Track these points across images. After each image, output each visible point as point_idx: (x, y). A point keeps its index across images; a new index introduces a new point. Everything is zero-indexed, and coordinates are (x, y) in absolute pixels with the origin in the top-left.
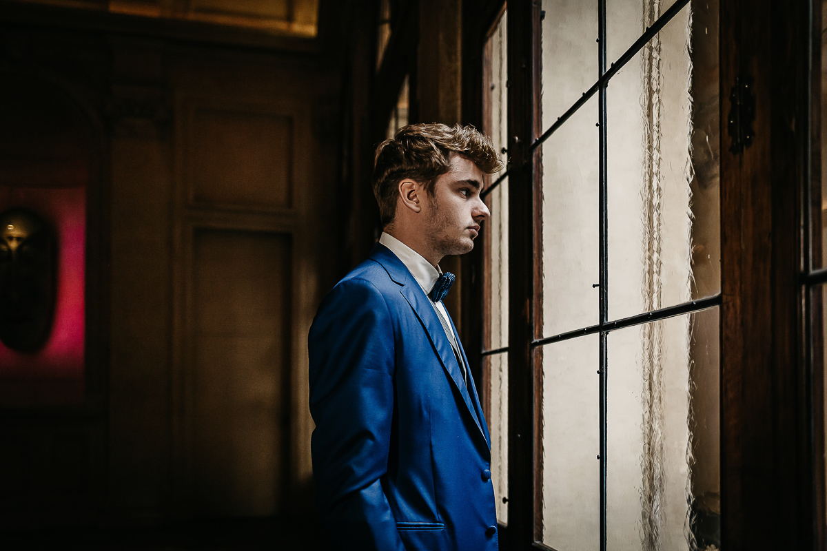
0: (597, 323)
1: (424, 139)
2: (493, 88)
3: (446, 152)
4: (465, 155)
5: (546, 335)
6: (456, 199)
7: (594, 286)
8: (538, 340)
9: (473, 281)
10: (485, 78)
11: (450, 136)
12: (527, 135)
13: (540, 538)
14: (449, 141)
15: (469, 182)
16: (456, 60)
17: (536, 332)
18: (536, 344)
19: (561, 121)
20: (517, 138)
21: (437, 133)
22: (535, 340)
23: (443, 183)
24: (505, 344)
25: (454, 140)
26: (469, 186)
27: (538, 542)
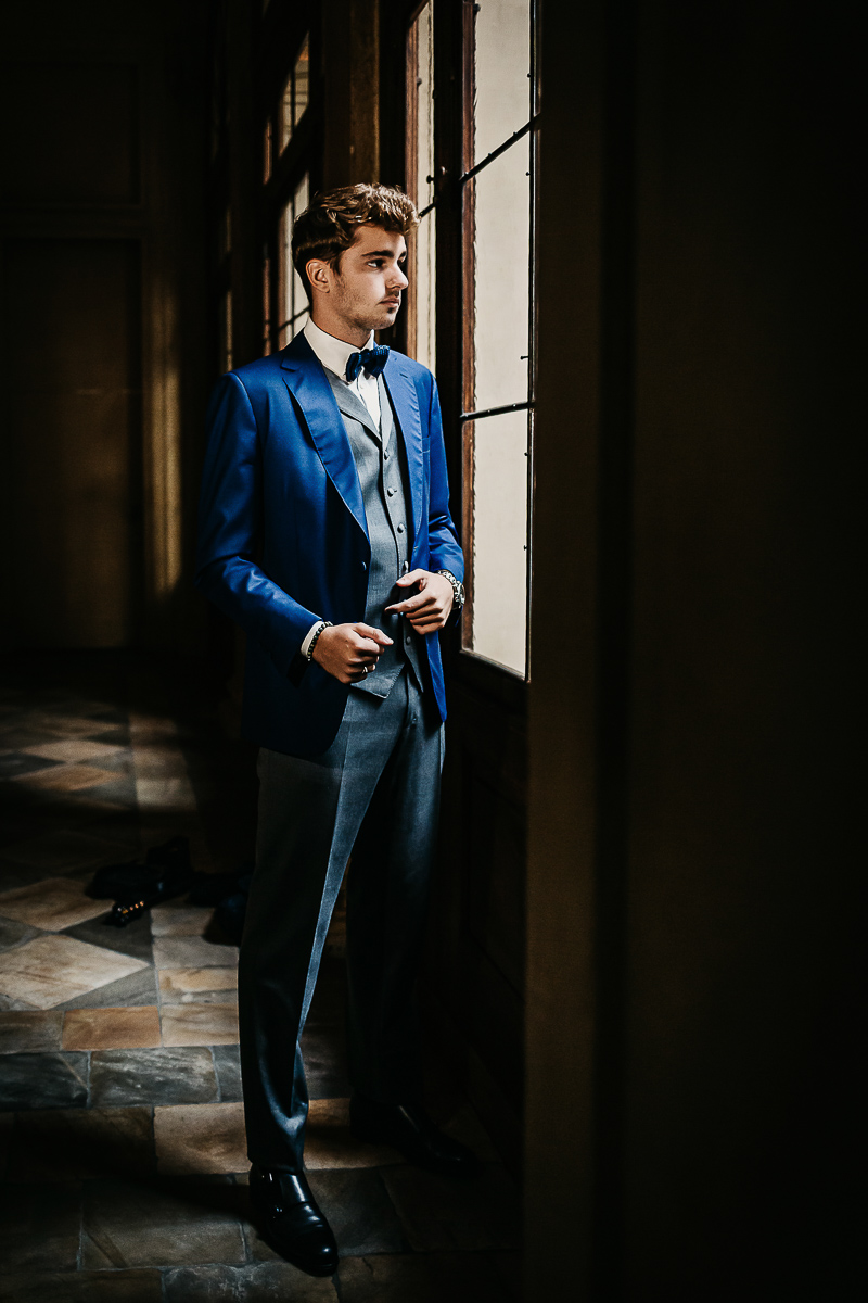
0: (526, 400)
2: (419, 83)
5: (479, 409)
7: (522, 358)
8: (467, 414)
9: (394, 335)
10: (409, 74)
12: (455, 165)
13: (470, 645)
15: (377, 253)
16: (373, 41)
17: (465, 402)
18: (465, 419)
19: (491, 157)
20: (444, 169)
22: (465, 414)
26: (378, 257)
27: (468, 650)
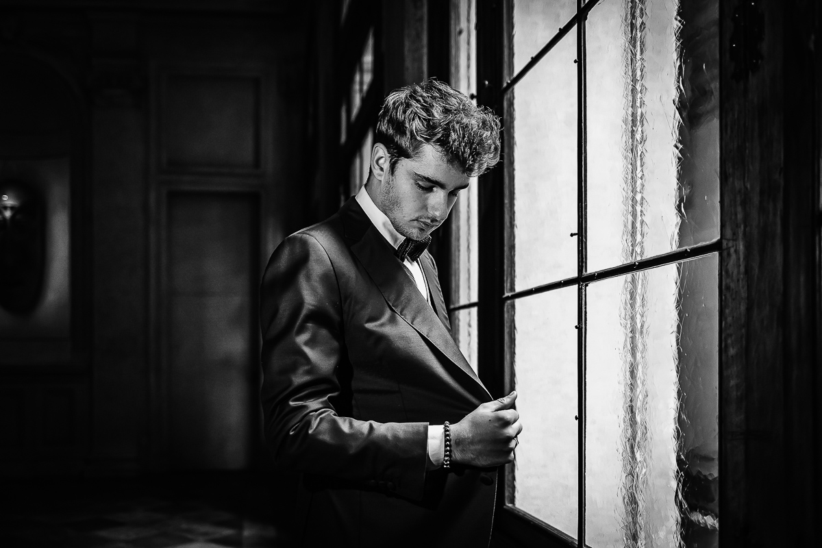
0: (576, 275)
2: (460, 32)
5: (518, 289)
7: (572, 235)
8: (510, 294)
10: (453, 22)
12: (497, 78)
13: (512, 501)
17: (507, 285)
18: (508, 298)
19: (535, 60)
22: (507, 294)
24: (475, 299)
27: (510, 505)
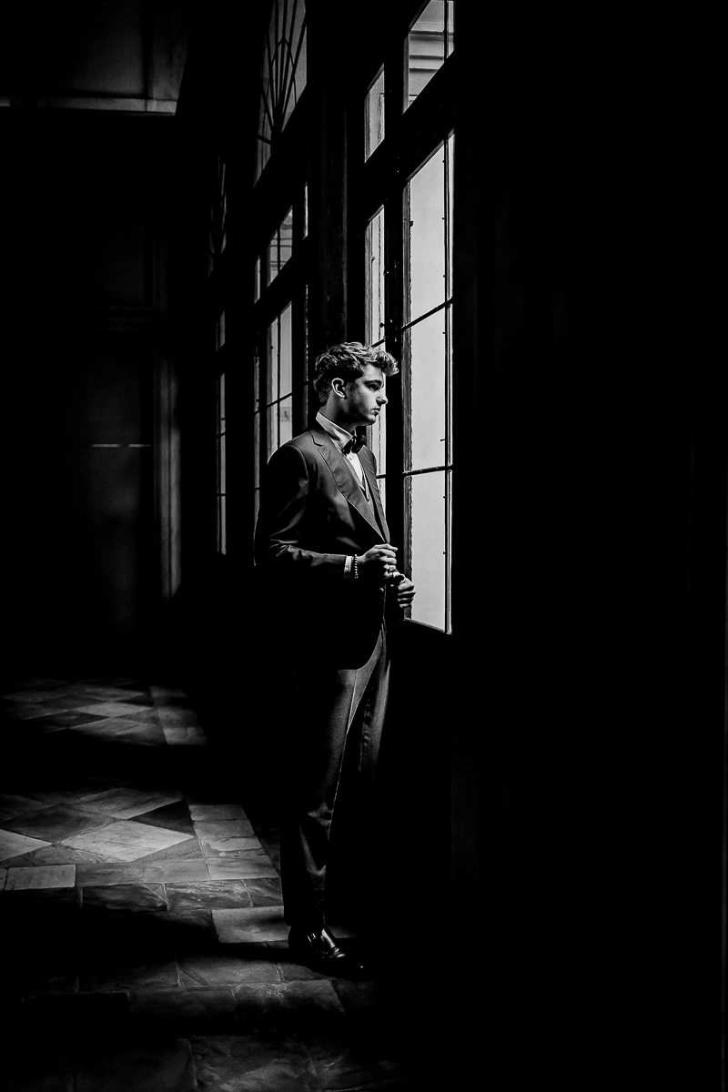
0: (444, 465)
1: (348, 354)
3: (362, 362)
4: (375, 364)
6: (365, 390)
8: (407, 472)
10: (367, 255)
11: (365, 353)
13: (410, 615)
14: (365, 356)
15: (376, 381)
18: (406, 474)
19: (421, 318)
20: (391, 320)
21: (356, 351)
23: (359, 381)
24: (384, 473)
25: (367, 355)
26: (376, 384)
